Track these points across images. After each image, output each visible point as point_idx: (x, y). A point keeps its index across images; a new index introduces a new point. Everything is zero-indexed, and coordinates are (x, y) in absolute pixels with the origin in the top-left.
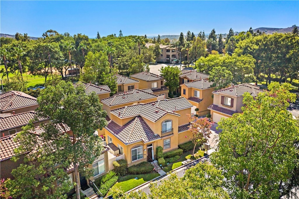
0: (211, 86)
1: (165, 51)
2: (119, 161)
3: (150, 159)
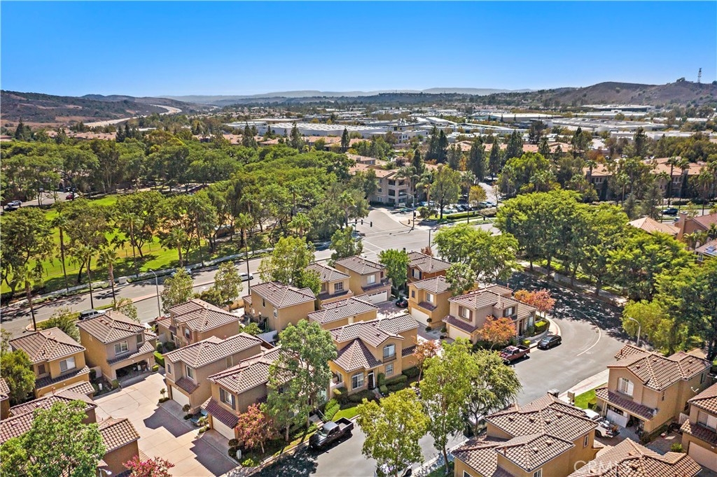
0: (448, 288)
1: (385, 183)
2: (340, 389)
3: (370, 386)
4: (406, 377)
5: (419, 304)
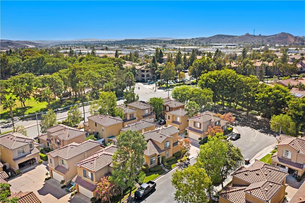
0: (186, 114)
1: (140, 72)
2: (144, 166)
3: (159, 163)
4: (175, 157)
5: (172, 122)
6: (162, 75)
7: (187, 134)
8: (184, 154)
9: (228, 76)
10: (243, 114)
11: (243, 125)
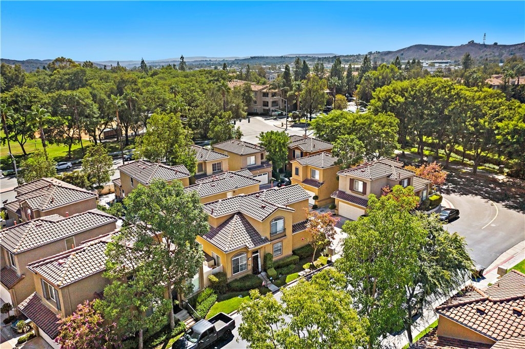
0: (335, 163)
1: (260, 95)
2: (216, 275)
3: (255, 270)
4: (298, 257)
5: (304, 182)
6: (300, 100)
7: (334, 207)
8: (322, 250)
9: (432, 88)
10: (464, 171)
11: (465, 191)
